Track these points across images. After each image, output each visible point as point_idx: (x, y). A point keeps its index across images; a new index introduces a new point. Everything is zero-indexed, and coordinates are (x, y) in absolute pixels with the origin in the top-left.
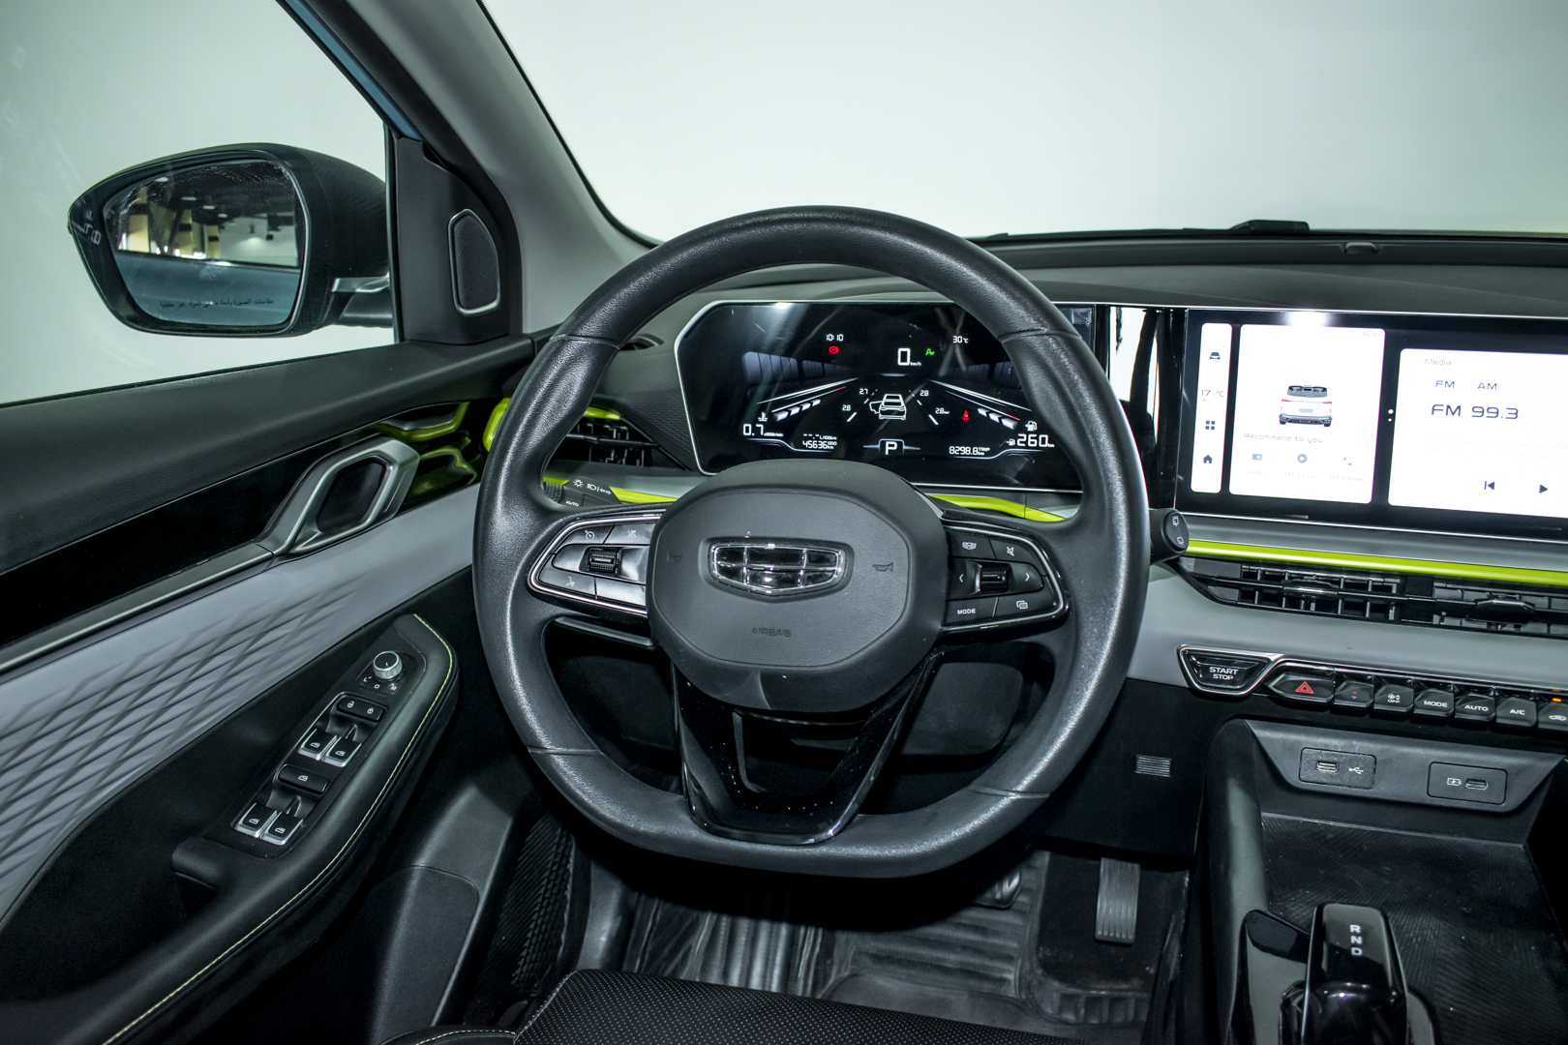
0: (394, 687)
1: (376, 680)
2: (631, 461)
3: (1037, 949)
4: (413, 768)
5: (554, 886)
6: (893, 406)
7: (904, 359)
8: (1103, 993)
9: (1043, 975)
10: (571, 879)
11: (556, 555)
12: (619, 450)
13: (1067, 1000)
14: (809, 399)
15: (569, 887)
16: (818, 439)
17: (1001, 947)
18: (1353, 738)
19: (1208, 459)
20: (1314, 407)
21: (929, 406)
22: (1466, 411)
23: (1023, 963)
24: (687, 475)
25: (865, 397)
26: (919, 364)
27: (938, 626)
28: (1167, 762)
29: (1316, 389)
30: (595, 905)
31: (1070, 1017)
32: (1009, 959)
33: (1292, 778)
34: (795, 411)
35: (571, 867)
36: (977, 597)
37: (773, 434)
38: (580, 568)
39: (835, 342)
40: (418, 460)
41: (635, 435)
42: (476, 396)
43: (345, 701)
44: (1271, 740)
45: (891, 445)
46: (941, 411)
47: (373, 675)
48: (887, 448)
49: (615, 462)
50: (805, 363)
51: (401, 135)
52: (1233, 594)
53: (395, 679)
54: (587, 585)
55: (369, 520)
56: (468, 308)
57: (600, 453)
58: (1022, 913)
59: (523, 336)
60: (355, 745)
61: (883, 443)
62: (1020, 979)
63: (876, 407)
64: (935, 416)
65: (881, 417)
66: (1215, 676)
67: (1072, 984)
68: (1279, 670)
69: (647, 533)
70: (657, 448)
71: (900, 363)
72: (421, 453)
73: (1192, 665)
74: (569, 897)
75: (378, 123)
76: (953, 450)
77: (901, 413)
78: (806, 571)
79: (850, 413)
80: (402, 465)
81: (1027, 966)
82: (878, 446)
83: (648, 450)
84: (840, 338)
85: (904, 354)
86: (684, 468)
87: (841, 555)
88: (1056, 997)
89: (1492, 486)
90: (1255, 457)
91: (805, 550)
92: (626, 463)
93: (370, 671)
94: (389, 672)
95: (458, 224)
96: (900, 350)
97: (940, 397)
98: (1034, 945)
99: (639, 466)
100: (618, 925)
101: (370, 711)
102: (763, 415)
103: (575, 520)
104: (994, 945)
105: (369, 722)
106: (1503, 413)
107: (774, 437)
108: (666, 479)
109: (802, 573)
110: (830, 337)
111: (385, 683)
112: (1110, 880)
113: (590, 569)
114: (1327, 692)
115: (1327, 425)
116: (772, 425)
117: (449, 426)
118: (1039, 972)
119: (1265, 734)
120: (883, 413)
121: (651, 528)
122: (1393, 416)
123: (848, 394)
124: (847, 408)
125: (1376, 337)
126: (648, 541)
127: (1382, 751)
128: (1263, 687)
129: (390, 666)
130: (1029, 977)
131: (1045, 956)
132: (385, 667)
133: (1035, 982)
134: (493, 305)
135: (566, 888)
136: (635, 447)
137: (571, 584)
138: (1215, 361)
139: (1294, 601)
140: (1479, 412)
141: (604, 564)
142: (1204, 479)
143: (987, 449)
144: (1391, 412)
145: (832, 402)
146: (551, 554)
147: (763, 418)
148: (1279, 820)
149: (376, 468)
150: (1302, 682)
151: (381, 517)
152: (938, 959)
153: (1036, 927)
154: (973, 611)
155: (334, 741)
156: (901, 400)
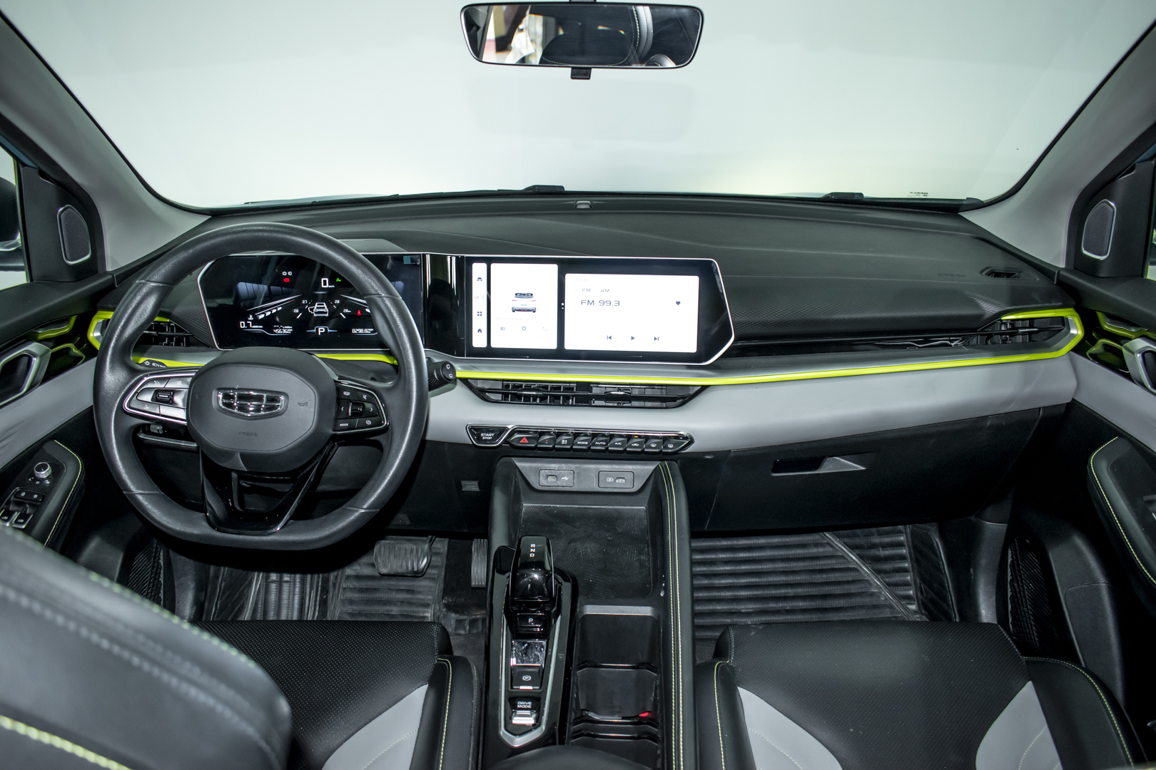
0: (48, 482)
1: (37, 479)
2: (178, 344)
3: (443, 598)
4: (64, 526)
5: (152, 590)
6: (320, 309)
7: (325, 284)
8: (479, 616)
9: (446, 611)
10: (162, 587)
11: (138, 394)
12: (171, 338)
13: (459, 622)
14: (276, 307)
15: (162, 592)
16: (282, 328)
17: (422, 599)
18: (563, 463)
19: (480, 330)
20: (527, 303)
21: (340, 307)
22: (596, 302)
23: (435, 606)
24: (211, 351)
25: (306, 304)
26: (333, 286)
27: (331, 432)
28: (476, 483)
29: (528, 294)
30: (178, 602)
31: (462, 632)
32: (427, 605)
33: (536, 486)
34: (268, 314)
35: (162, 580)
36: (350, 418)
37: (257, 327)
38: (152, 400)
39: (287, 276)
40: (50, 353)
41: (179, 330)
42: (81, 311)
43: (20, 492)
44: (525, 467)
45: (321, 330)
46: (347, 311)
47: (34, 476)
48: (320, 332)
49: (168, 345)
50: (272, 287)
51: (24, 165)
52: (499, 397)
53: (48, 478)
54: (155, 408)
55: (25, 390)
56: (72, 260)
57: (158, 340)
58: (433, 579)
59: (106, 273)
60: (29, 515)
61: (317, 329)
62: (434, 615)
63: (312, 310)
64: (344, 314)
65: (315, 315)
66: (484, 438)
67: (463, 613)
68: (514, 432)
69: (187, 383)
70: (192, 336)
71: (323, 286)
72: (52, 348)
73: (472, 433)
74: (162, 597)
75: (10, 160)
76: (354, 331)
77: (326, 313)
78: (266, 405)
79: (298, 314)
80: (42, 357)
81: (437, 607)
82: (315, 331)
83: (187, 337)
84: (290, 273)
85: (325, 281)
86: (210, 347)
87: (282, 398)
88: (453, 622)
89: (610, 338)
90: (502, 329)
91: (265, 395)
92: (176, 345)
93: (33, 475)
94: (44, 474)
95: (63, 214)
96: (323, 279)
97: (346, 303)
98: (441, 594)
99: (183, 347)
100: (194, 611)
101: (36, 496)
102: (251, 316)
103: (147, 376)
104: (420, 599)
105: (36, 503)
106: (613, 303)
107: (257, 328)
108: (198, 353)
109: (263, 406)
110: (284, 273)
111: (42, 480)
112: (478, 553)
113: (157, 400)
114: (535, 441)
115: (534, 312)
116: (256, 322)
117: (66, 329)
118: (444, 610)
119: (522, 465)
120: (316, 313)
121: (189, 380)
122: (564, 306)
123: (297, 303)
124: (296, 311)
125: (554, 268)
126: (187, 386)
127: (576, 468)
128: (506, 441)
129: (44, 470)
130: (438, 614)
131: (448, 601)
132: (42, 471)
133: (442, 615)
134: (88, 256)
135: (160, 592)
136: (179, 336)
137: (147, 408)
138: (480, 282)
139: (527, 398)
140: (603, 303)
141: (164, 398)
142: (479, 341)
143: (372, 330)
144: (563, 304)
145: (288, 308)
146: (136, 392)
147: (251, 318)
148: (532, 507)
149: (25, 360)
150: (523, 437)
151: (32, 387)
152: (388, 611)
153: (442, 586)
154: (347, 425)
155: (16, 515)
156: (325, 306)
